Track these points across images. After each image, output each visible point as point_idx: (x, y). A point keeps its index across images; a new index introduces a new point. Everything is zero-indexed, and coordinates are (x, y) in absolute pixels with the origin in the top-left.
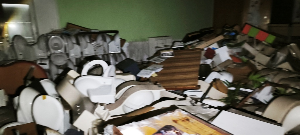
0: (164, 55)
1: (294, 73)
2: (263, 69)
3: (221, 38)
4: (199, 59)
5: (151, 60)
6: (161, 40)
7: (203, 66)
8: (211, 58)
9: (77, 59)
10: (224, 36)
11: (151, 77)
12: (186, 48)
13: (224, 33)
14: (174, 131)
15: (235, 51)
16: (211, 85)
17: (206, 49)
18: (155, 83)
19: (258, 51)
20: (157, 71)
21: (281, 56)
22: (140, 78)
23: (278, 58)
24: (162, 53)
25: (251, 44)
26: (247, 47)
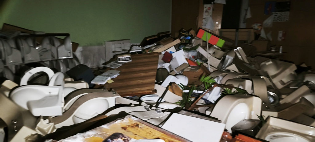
0: (121, 60)
1: (239, 74)
2: (214, 71)
3: (178, 41)
4: (157, 63)
5: (108, 66)
6: (119, 44)
7: (160, 70)
8: (169, 62)
9: (16, 66)
10: (181, 40)
11: (107, 83)
12: (144, 52)
13: (181, 37)
14: (121, 139)
15: (191, 54)
16: (167, 89)
17: (163, 53)
18: (110, 90)
19: (210, 54)
20: (113, 77)
21: (229, 58)
22: (94, 85)
23: (227, 61)
24: (119, 58)
25: (204, 48)
26: (201, 50)
